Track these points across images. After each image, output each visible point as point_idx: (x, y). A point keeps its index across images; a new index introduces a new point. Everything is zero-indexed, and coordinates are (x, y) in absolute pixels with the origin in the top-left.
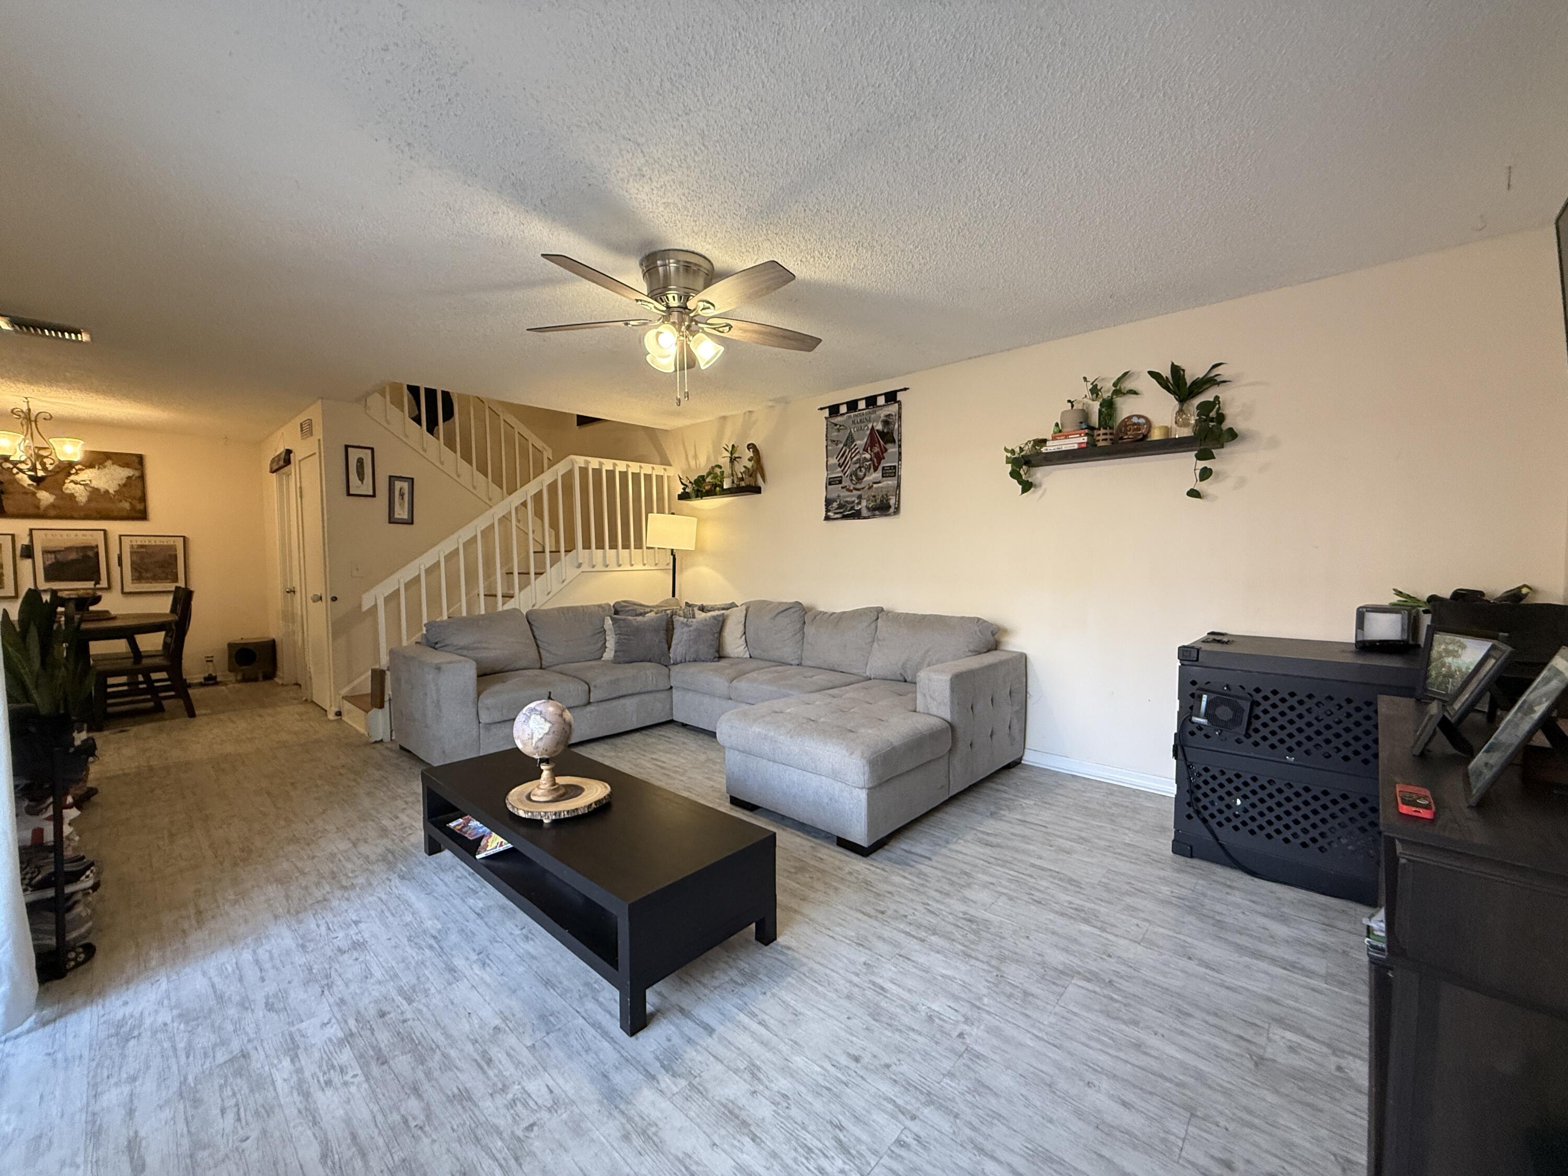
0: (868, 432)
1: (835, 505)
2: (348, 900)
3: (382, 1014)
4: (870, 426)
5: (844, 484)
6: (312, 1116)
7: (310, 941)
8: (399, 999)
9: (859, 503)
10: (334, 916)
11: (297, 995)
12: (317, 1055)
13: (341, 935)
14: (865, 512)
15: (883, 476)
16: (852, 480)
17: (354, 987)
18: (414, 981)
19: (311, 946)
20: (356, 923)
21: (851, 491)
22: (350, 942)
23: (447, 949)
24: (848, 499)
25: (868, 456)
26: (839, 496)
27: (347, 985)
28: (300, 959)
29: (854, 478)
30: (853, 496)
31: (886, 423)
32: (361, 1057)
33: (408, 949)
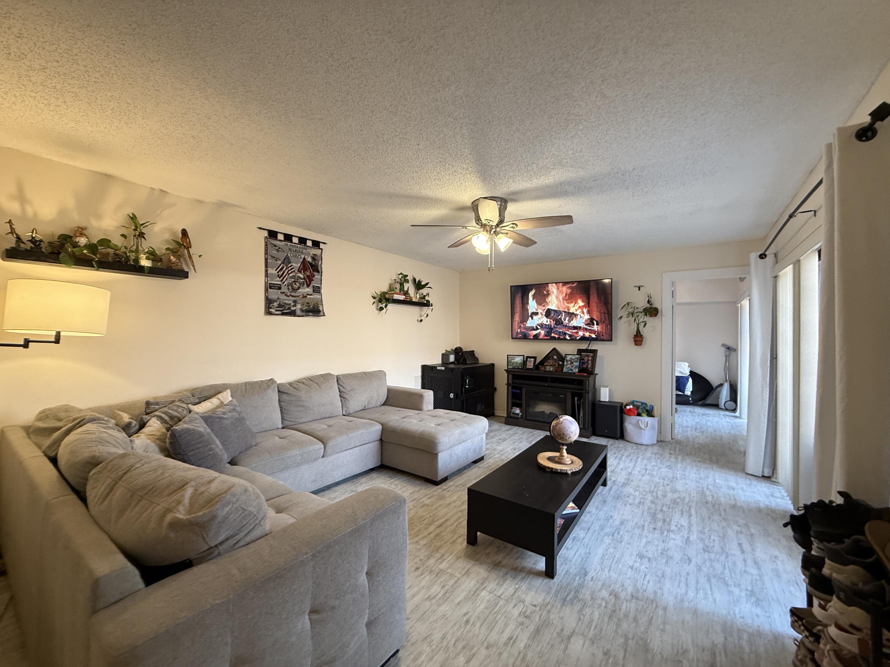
0: (302, 260)
1: (276, 304)
2: (623, 586)
3: (655, 529)
4: (303, 256)
5: (282, 290)
6: (690, 523)
7: (658, 576)
8: (646, 528)
9: (295, 306)
10: (637, 580)
11: (677, 556)
12: (681, 534)
13: (643, 567)
14: (298, 312)
15: (314, 292)
16: (289, 289)
17: (656, 543)
18: (636, 529)
19: (659, 574)
20: (632, 567)
21: (288, 296)
22: (643, 560)
23: (615, 528)
24: (287, 302)
25: (301, 276)
26: (278, 298)
27: (658, 545)
28: (668, 571)
29: (290, 288)
30: (290, 300)
31: (313, 259)
32: (669, 524)
33: (626, 539)
